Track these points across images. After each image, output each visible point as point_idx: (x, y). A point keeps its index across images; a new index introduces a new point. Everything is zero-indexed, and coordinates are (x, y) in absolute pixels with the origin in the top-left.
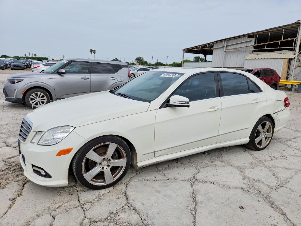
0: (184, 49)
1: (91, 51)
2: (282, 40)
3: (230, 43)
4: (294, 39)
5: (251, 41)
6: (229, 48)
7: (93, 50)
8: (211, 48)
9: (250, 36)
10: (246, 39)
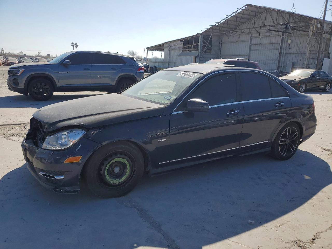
0: (147, 48)
1: (73, 45)
2: (193, 44)
3: (172, 44)
4: (198, 44)
5: (182, 44)
6: (172, 47)
7: (74, 43)
8: (163, 48)
9: (181, 40)
10: (179, 42)
